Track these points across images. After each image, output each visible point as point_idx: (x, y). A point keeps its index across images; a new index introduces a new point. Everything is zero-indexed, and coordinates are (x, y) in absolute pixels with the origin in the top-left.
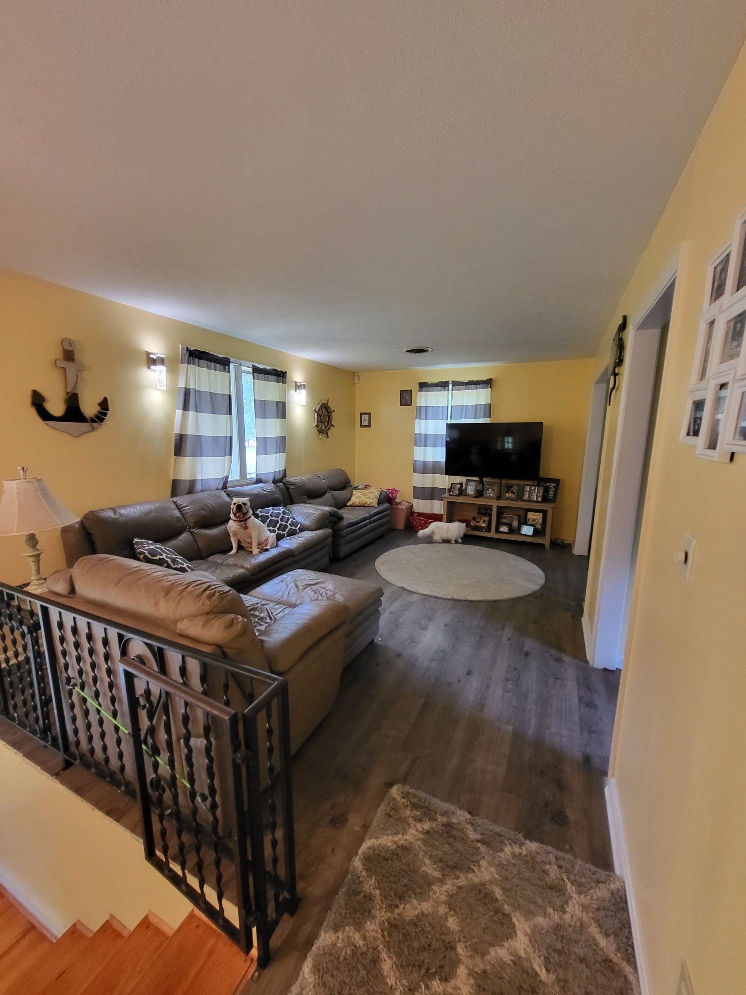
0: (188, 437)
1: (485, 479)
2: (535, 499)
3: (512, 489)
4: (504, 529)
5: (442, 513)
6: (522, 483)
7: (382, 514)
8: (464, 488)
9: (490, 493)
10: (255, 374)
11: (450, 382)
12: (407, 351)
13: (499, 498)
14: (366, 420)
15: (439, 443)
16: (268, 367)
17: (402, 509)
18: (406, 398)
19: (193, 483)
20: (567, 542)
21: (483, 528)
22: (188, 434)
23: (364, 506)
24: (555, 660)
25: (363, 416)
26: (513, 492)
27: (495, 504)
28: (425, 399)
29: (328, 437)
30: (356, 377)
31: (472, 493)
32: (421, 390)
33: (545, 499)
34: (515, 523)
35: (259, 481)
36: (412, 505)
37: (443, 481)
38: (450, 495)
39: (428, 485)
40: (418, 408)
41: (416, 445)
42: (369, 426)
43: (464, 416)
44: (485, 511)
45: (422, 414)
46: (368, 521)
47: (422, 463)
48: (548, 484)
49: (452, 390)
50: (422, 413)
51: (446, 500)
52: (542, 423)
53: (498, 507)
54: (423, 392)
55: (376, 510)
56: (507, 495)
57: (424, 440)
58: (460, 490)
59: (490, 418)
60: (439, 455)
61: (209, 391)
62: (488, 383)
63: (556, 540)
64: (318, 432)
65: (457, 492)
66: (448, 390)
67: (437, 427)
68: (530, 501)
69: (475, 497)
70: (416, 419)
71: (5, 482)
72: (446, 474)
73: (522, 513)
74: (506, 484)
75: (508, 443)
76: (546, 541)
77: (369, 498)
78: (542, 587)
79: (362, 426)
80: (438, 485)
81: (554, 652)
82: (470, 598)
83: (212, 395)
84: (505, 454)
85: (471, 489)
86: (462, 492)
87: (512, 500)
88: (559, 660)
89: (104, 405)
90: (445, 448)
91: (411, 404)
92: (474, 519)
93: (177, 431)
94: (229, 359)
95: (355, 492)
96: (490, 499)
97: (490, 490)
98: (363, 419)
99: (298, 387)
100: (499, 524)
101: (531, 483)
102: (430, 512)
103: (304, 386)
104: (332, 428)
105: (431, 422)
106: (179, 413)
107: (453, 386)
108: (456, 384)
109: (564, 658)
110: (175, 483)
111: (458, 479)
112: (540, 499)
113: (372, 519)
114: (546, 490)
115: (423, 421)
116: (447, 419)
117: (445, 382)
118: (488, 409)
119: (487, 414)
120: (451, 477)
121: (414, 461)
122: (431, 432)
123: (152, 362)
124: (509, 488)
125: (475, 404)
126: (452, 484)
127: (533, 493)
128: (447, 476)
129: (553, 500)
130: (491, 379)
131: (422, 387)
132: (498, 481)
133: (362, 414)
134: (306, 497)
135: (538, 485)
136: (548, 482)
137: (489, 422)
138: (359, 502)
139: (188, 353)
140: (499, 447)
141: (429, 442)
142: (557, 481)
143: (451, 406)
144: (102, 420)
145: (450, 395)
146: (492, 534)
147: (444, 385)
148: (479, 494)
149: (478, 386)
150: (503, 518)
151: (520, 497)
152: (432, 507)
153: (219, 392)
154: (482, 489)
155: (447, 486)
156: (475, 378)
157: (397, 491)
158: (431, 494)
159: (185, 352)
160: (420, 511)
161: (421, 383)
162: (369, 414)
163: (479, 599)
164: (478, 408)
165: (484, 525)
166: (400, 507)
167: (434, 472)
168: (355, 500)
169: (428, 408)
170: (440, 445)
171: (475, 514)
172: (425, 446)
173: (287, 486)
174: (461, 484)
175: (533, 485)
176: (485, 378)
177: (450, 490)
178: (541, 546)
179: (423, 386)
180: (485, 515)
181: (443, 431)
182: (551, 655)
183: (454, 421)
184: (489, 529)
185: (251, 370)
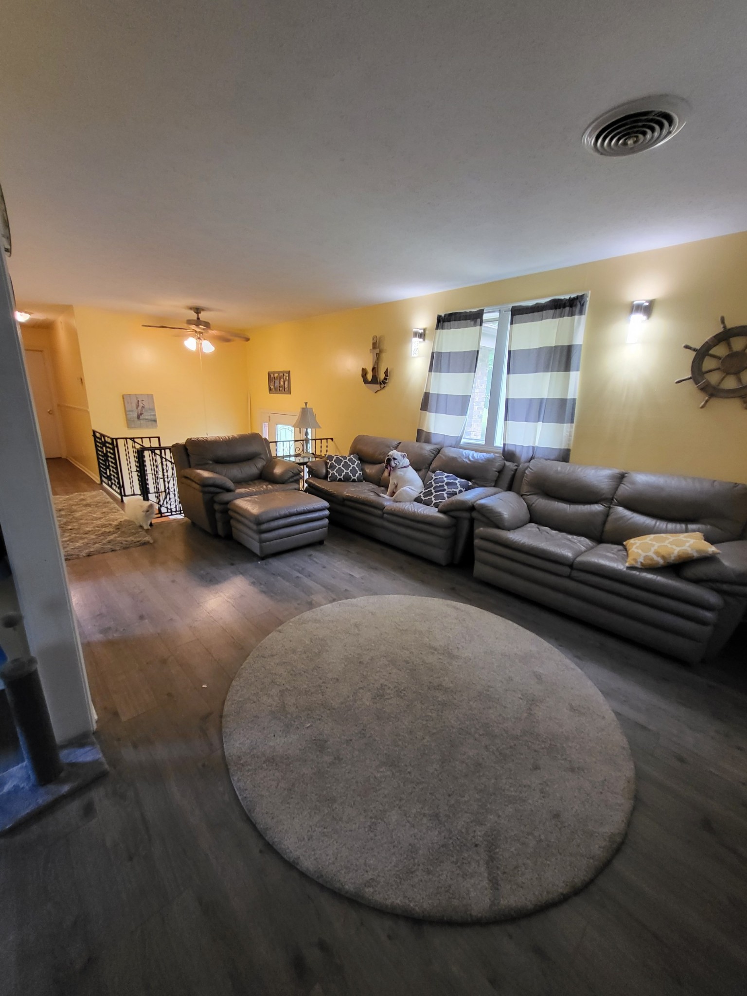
10: (513, 316)
16: (543, 301)
19: (428, 434)
24: (110, 628)
81: (115, 635)
88: (105, 631)
89: (386, 373)
93: (424, 390)
94: (482, 310)
106: (426, 374)
109: (101, 635)
110: (420, 432)
139: (438, 320)
144: (385, 383)
153: (465, 350)
182: (116, 630)
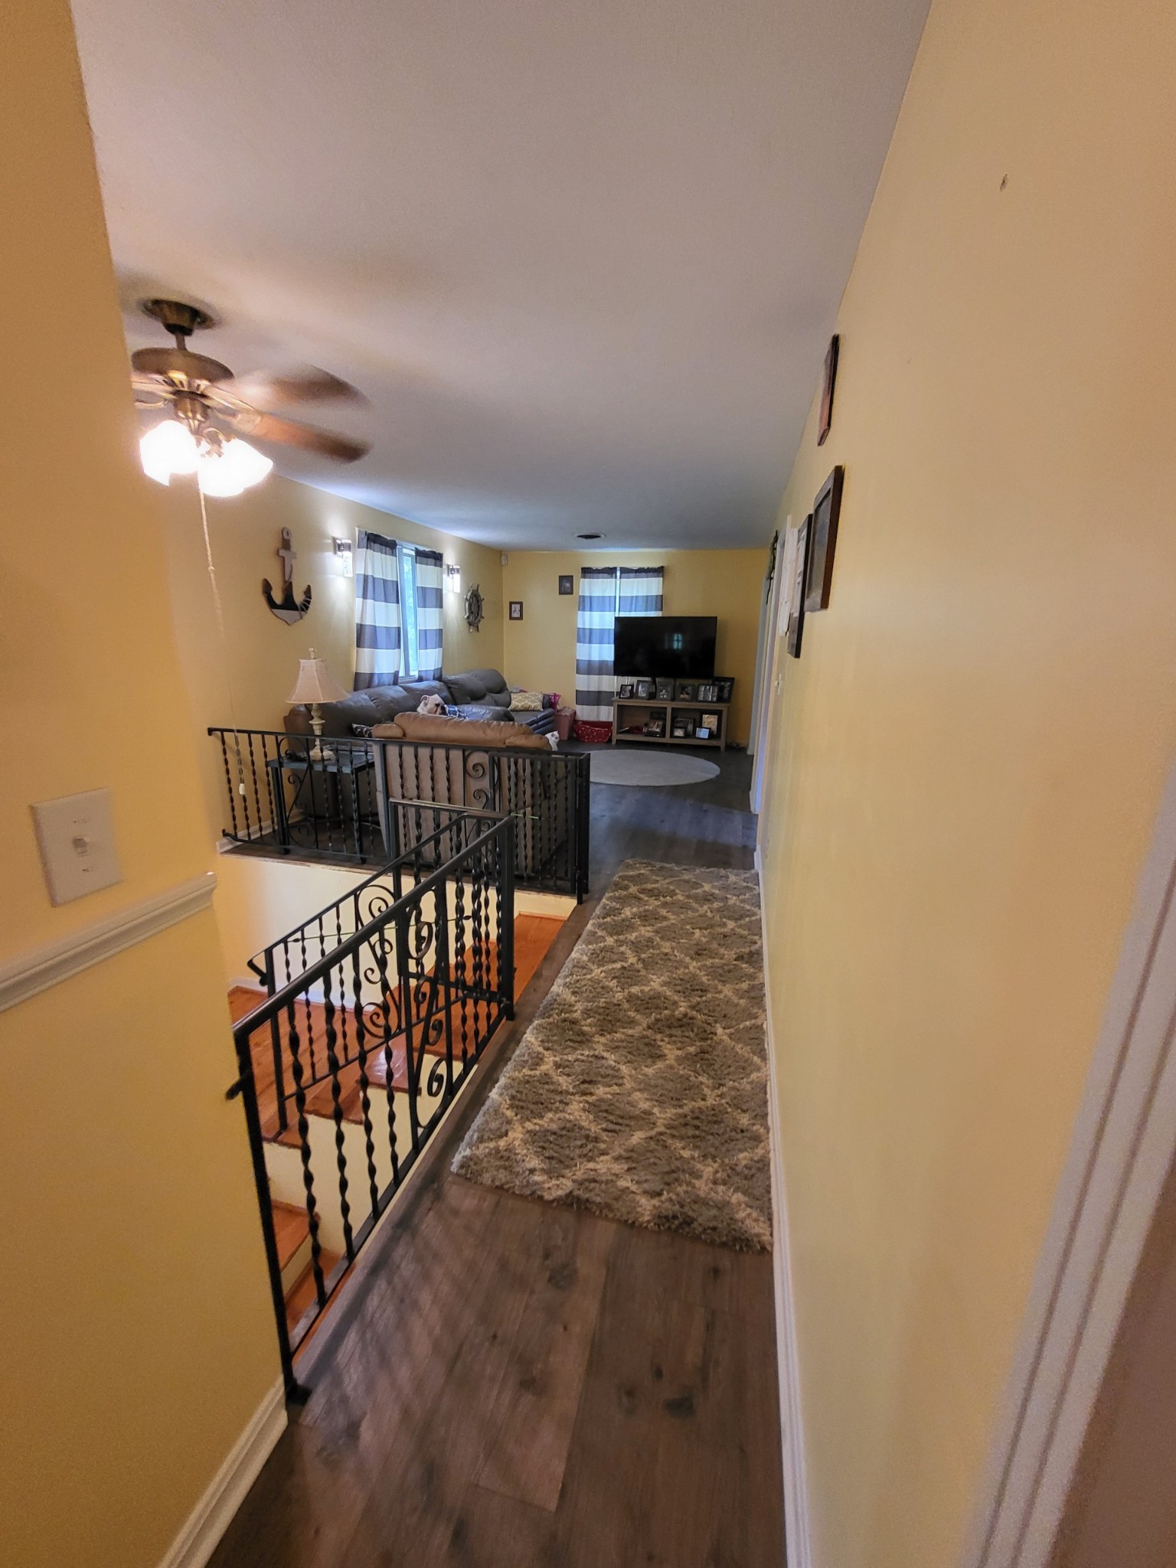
0: (367, 628)
1: (657, 680)
2: (710, 699)
3: (686, 690)
4: (679, 733)
5: (611, 719)
6: (695, 682)
7: (548, 719)
8: (635, 691)
9: (664, 694)
10: (418, 558)
11: (618, 569)
12: (579, 536)
13: (673, 699)
14: (517, 611)
15: (606, 639)
16: (427, 550)
17: (566, 715)
18: (566, 585)
19: (372, 675)
20: (741, 746)
21: (657, 733)
22: (367, 623)
23: (528, 710)
24: (726, 814)
25: (513, 606)
26: (687, 694)
27: (669, 706)
28: (590, 587)
29: (478, 630)
30: (503, 557)
31: (645, 695)
32: (584, 577)
33: (720, 699)
34: (690, 727)
35: (420, 679)
36: (575, 713)
37: (611, 683)
38: (620, 698)
39: (593, 688)
40: (582, 599)
41: (579, 641)
42: (521, 618)
43: (634, 609)
44: (658, 714)
45: (586, 605)
46: (535, 725)
47: (587, 663)
48: (722, 683)
49: (620, 578)
50: (586, 603)
51: (616, 704)
52: (716, 618)
53: (673, 709)
54: (586, 580)
55: (542, 714)
56: (682, 696)
57: (588, 636)
58: (631, 691)
59: (662, 610)
60: (606, 652)
61: (381, 577)
62: (659, 571)
63: (731, 743)
64: (466, 625)
65: (628, 694)
66: (616, 578)
67: (604, 621)
68: (705, 701)
69: (648, 700)
70: (579, 610)
71: (301, 661)
72: (615, 675)
73: (697, 716)
74: (680, 684)
75: (678, 641)
76: (721, 743)
77: (533, 702)
78: (717, 776)
79: (511, 618)
80: (605, 688)
81: (725, 809)
82: (653, 784)
83: (385, 581)
84: (675, 655)
85: (642, 691)
86: (633, 695)
87: (686, 701)
89: (308, 592)
90: (613, 646)
91: (572, 593)
92: (646, 725)
93: (357, 621)
94: (395, 541)
95: (513, 696)
96: (664, 701)
97: (664, 691)
98: (513, 609)
99: (451, 570)
100: (673, 727)
101: (705, 682)
102: (596, 720)
103: (458, 570)
104: (482, 620)
105: (596, 615)
106: (359, 601)
107: (621, 573)
108: (625, 571)
110: (357, 677)
111: (628, 680)
112: (715, 699)
113: (540, 723)
114: (721, 689)
115: (587, 613)
116: (615, 611)
117: (611, 569)
118: (660, 601)
119: (659, 606)
120: (620, 677)
121: (577, 660)
122: (596, 626)
123: (339, 547)
124: (683, 688)
125: (645, 595)
126: (622, 685)
127: (708, 693)
128: (616, 677)
129: (728, 700)
130: (662, 567)
131: (585, 573)
132: (672, 680)
133: (511, 603)
134: (469, 698)
135: (713, 684)
136: (723, 681)
137: (661, 615)
138: (522, 706)
139: (366, 538)
140: (666, 647)
141: (595, 637)
142: (732, 680)
143: (620, 597)
144: (307, 608)
145: (618, 582)
146: (667, 740)
147: (610, 572)
148: (652, 696)
149: (649, 574)
150: (678, 722)
151: (695, 697)
152: (598, 715)
153: (390, 579)
154: (654, 691)
155: (616, 688)
156: (646, 565)
157: (559, 696)
158: (597, 698)
159: (363, 536)
160: (585, 719)
161: (585, 568)
162: (521, 604)
163: (662, 785)
164: (649, 599)
165: (658, 730)
166: (563, 714)
167: (600, 673)
168: (517, 703)
169: (593, 598)
170: (607, 641)
171: (646, 719)
172: (590, 642)
173: (450, 685)
174: (632, 686)
175: (708, 685)
176: (656, 565)
177: (619, 694)
178: (717, 748)
179: (587, 572)
180: (658, 719)
181: (611, 625)
183: (623, 614)
184: (663, 734)
185: (413, 553)
